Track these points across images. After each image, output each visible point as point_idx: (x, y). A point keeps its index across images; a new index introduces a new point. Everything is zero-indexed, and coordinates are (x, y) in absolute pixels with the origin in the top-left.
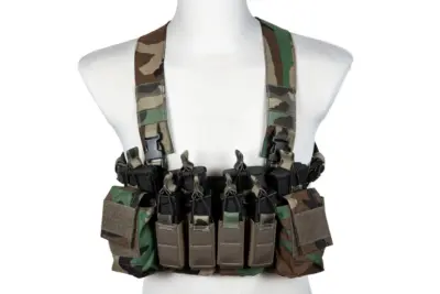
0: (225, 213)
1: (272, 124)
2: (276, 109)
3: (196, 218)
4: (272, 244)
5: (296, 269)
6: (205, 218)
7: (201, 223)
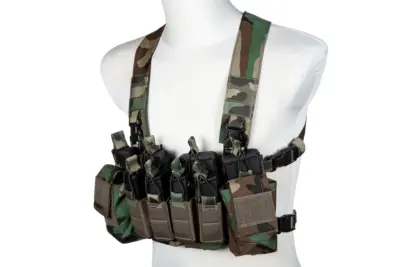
0: (172, 194)
1: (227, 113)
2: (234, 99)
3: (149, 196)
4: (219, 223)
5: (241, 248)
6: (155, 197)
7: (152, 201)
